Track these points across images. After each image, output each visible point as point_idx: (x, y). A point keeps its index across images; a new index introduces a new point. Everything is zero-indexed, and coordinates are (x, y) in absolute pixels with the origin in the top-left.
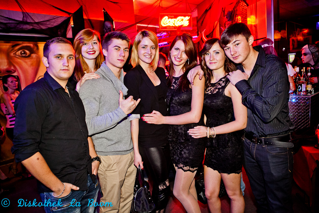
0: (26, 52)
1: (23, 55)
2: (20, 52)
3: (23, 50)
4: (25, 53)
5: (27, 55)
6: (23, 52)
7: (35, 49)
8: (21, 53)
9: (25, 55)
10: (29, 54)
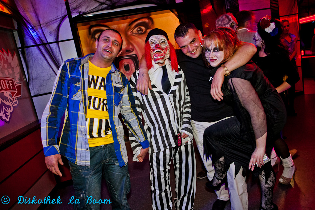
0: (142, 28)
1: (139, 32)
2: (136, 29)
3: (139, 27)
4: (141, 30)
5: (143, 32)
6: (139, 29)
7: (150, 24)
8: (138, 31)
9: (141, 32)
10: (145, 30)
